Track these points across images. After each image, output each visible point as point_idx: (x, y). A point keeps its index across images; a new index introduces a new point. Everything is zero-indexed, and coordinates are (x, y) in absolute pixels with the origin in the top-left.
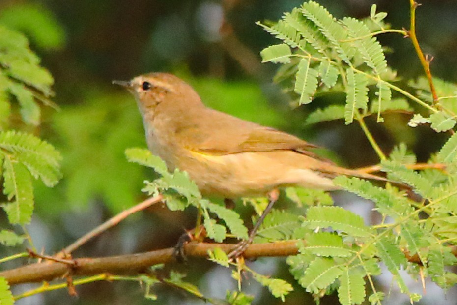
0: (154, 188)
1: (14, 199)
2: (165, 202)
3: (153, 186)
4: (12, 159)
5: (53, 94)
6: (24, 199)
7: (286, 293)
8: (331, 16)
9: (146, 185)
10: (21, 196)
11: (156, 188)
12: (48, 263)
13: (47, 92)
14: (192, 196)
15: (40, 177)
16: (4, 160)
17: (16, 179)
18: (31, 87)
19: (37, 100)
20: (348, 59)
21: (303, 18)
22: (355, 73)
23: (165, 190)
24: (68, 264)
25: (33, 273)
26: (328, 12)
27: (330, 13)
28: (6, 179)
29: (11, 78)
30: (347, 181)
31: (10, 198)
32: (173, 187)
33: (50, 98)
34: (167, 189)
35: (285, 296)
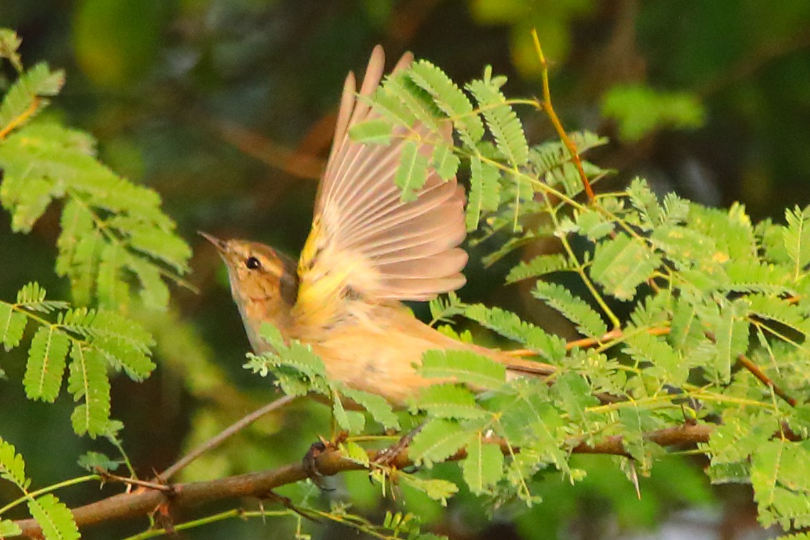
0: (261, 363)
1: (83, 400)
2: (280, 384)
3: (260, 360)
4: (83, 346)
5: (189, 271)
6: (96, 400)
7: (449, 496)
8: (450, 81)
9: (250, 359)
10: (92, 397)
11: (264, 364)
12: (140, 492)
13: (182, 267)
14: (317, 375)
15: (123, 368)
16: (70, 348)
17: (87, 374)
18: (159, 262)
19: (164, 279)
20: (474, 142)
21: (410, 84)
22: (482, 162)
23: (277, 365)
24: (162, 491)
25: (118, 506)
26: (446, 77)
27: (449, 77)
28: (71, 372)
29: (132, 250)
30: (485, 313)
31: (76, 398)
32: (290, 363)
33: (186, 276)
34: (279, 365)
35: (447, 500)
